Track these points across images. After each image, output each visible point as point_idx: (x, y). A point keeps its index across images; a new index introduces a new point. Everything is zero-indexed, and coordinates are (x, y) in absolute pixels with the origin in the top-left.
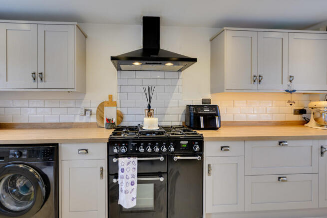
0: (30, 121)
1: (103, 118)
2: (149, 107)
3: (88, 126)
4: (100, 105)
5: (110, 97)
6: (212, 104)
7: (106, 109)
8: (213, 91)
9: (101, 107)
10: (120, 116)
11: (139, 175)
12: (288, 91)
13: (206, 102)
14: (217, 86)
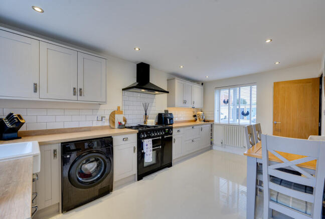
0: (48, 128)
1: (114, 122)
2: (146, 114)
3: (103, 128)
4: (112, 113)
5: (119, 108)
6: (169, 112)
7: (117, 116)
8: (168, 106)
9: (113, 115)
10: (125, 120)
11: (153, 147)
12: (193, 108)
13: (167, 111)
14: (171, 103)
